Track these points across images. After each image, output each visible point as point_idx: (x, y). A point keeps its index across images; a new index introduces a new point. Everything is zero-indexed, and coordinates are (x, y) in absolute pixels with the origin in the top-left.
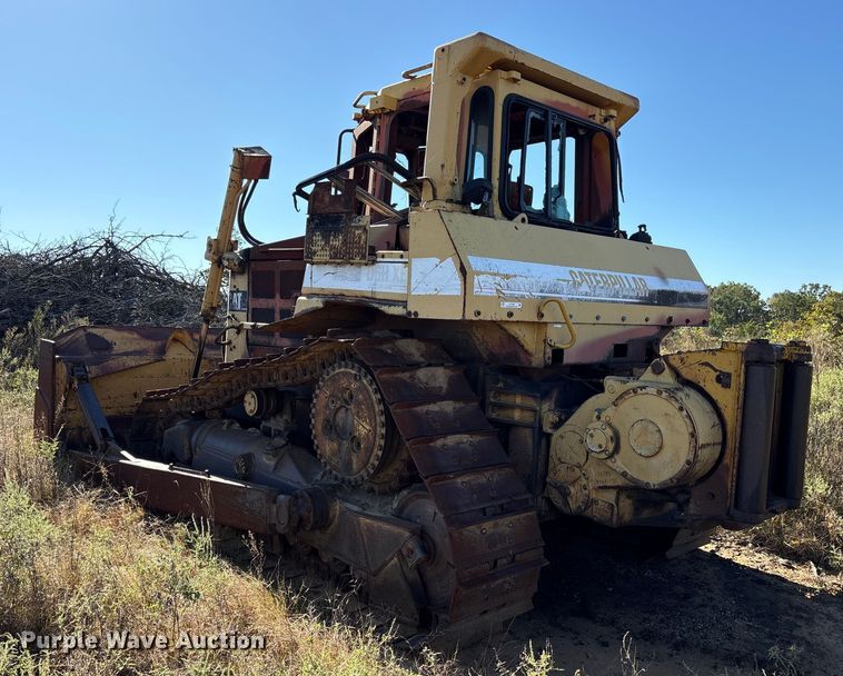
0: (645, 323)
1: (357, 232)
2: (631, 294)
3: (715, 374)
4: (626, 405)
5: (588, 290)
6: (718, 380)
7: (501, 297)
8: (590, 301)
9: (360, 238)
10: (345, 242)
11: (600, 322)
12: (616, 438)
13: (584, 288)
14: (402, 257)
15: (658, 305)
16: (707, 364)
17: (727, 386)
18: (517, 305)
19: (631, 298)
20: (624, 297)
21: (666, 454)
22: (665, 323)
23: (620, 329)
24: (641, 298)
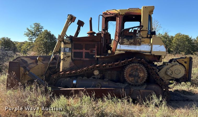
1: (138, 39)
3: (184, 62)
4: (174, 67)
6: (185, 62)
9: (139, 40)
10: (134, 41)
12: (172, 72)
14: (148, 44)
16: (183, 60)
17: (186, 63)
21: (181, 73)
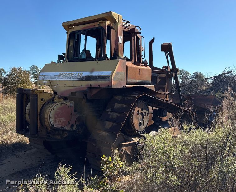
0: (81, 86)
2: (75, 78)
5: (62, 77)
7: (43, 80)
8: (63, 80)
11: (66, 86)
13: (61, 77)
15: (85, 81)
18: (46, 82)
19: (75, 79)
20: (73, 79)
22: (89, 86)
23: (73, 88)
24: (79, 79)
